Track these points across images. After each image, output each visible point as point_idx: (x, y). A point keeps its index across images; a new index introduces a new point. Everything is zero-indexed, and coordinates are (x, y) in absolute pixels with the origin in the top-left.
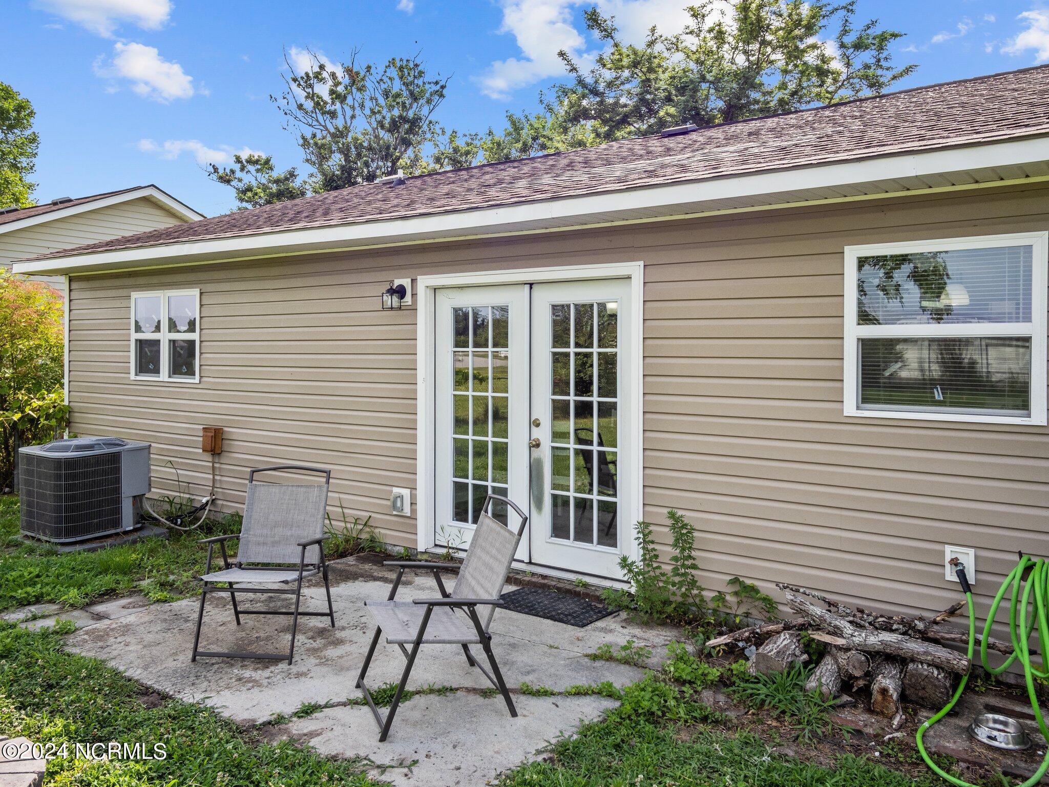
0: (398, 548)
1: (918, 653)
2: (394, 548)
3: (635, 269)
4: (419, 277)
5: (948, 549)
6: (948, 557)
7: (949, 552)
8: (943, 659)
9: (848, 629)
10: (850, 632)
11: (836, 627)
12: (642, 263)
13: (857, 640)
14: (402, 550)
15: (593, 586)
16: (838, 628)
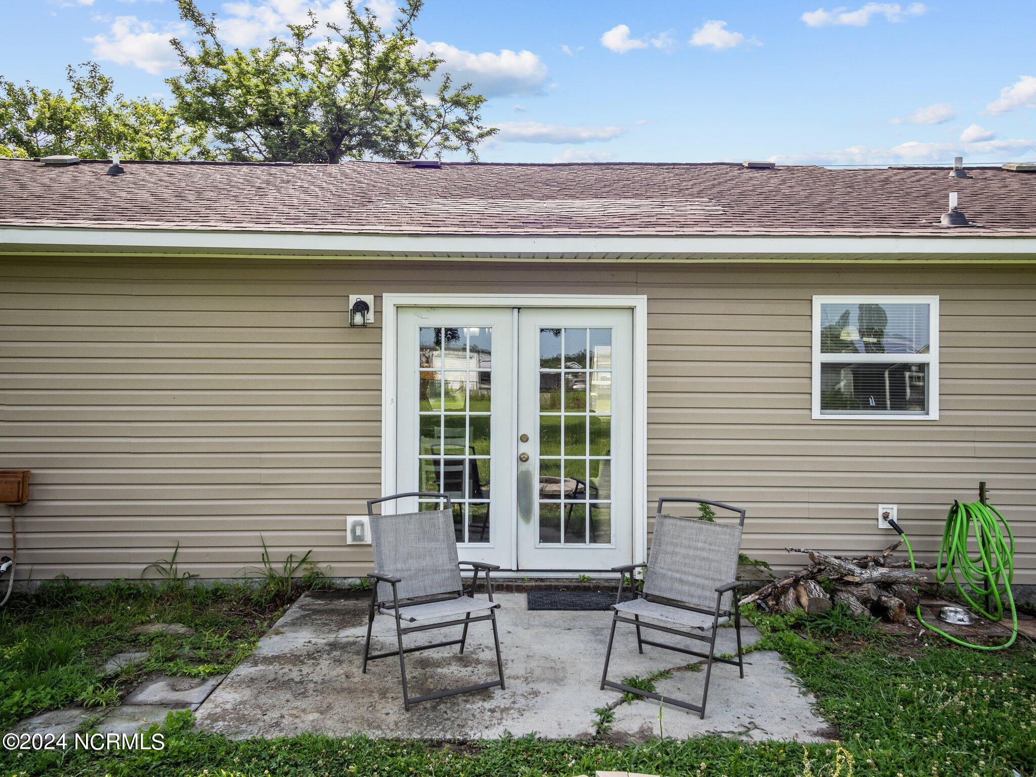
0: (350, 580)
1: (900, 578)
2: (346, 581)
3: (640, 302)
4: (384, 295)
5: (881, 506)
6: (881, 512)
7: (882, 509)
8: (914, 578)
9: (858, 570)
10: (859, 571)
11: (849, 570)
12: (645, 297)
13: (865, 576)
14: (358, 582)
15: (594, 579)
16: (851, 571)
